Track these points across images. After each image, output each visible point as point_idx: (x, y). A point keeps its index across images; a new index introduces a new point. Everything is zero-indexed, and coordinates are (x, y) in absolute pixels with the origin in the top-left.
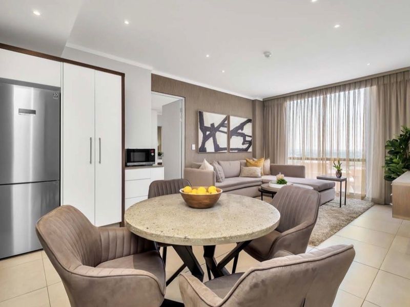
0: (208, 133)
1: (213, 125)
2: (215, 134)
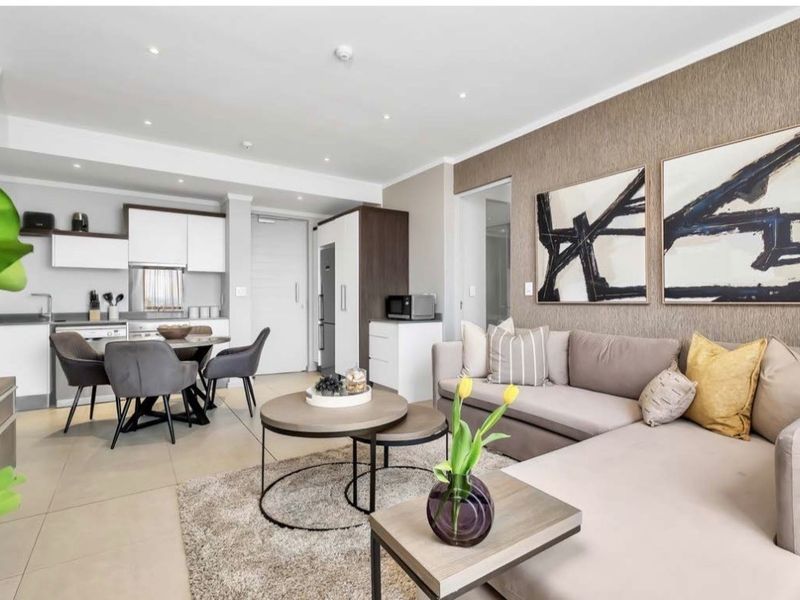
0: (564, 247)
1: (580, 220)
2: (590, 245)
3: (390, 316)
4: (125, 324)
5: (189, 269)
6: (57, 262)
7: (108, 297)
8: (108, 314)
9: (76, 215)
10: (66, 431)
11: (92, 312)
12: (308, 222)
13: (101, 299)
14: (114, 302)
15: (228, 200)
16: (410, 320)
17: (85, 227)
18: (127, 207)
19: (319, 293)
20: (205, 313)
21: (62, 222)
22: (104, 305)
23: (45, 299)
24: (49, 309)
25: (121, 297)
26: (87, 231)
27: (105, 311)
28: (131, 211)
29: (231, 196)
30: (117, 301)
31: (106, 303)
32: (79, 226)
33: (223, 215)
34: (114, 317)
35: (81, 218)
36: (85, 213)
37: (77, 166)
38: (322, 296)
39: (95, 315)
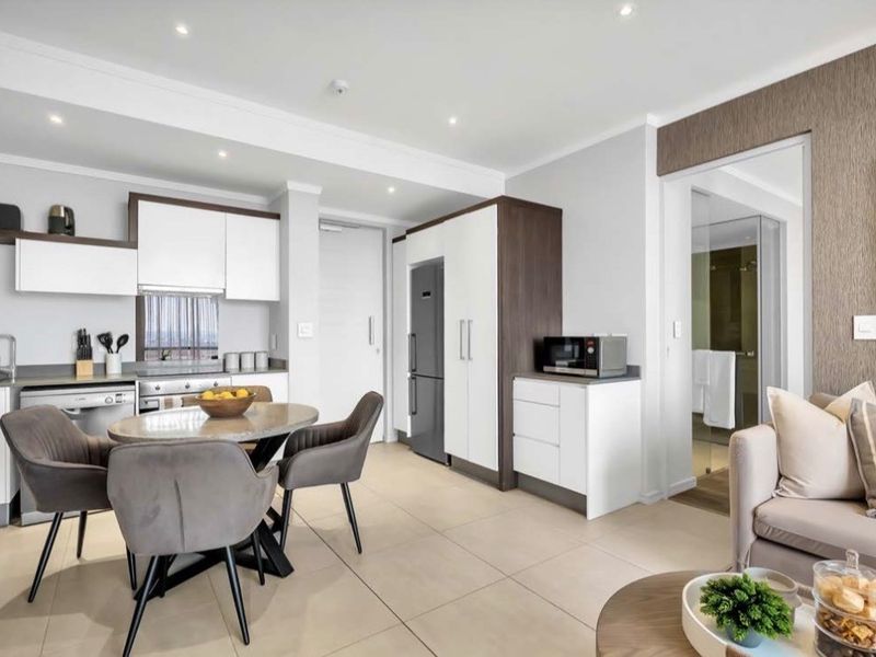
3: (546, 369)
4: (133, 383)
5: (228, 297)
6: (24, 283)
7: (106, 340)
8: (105, 365)
9: (55, 208)
10: (31, 595)
11: (79, 363)
12: (384, 231)
13: (94, 343)
14: (114, 346)
15: (287, 191)
16: (597, 377)
17: (70, 228)
18: (134, 198)
19: (409, 331)
20: (248, 363)
21: (33, 221)
22: (99, 351)
23: (6, 343)
24: (12, 358)
25: (124, 339)
26: (72, 233)
27: (101, 360)
28: (141, 203)
29: (292, 186)
30: (119, 345)
31: (102, 349)
32: (61, 227)
33: (277, 217)
34: (115, 372)
35: (63, 215)
36: (70, 206)
37: (56, 119)
38: (413, 335)
39: (85, 371)
